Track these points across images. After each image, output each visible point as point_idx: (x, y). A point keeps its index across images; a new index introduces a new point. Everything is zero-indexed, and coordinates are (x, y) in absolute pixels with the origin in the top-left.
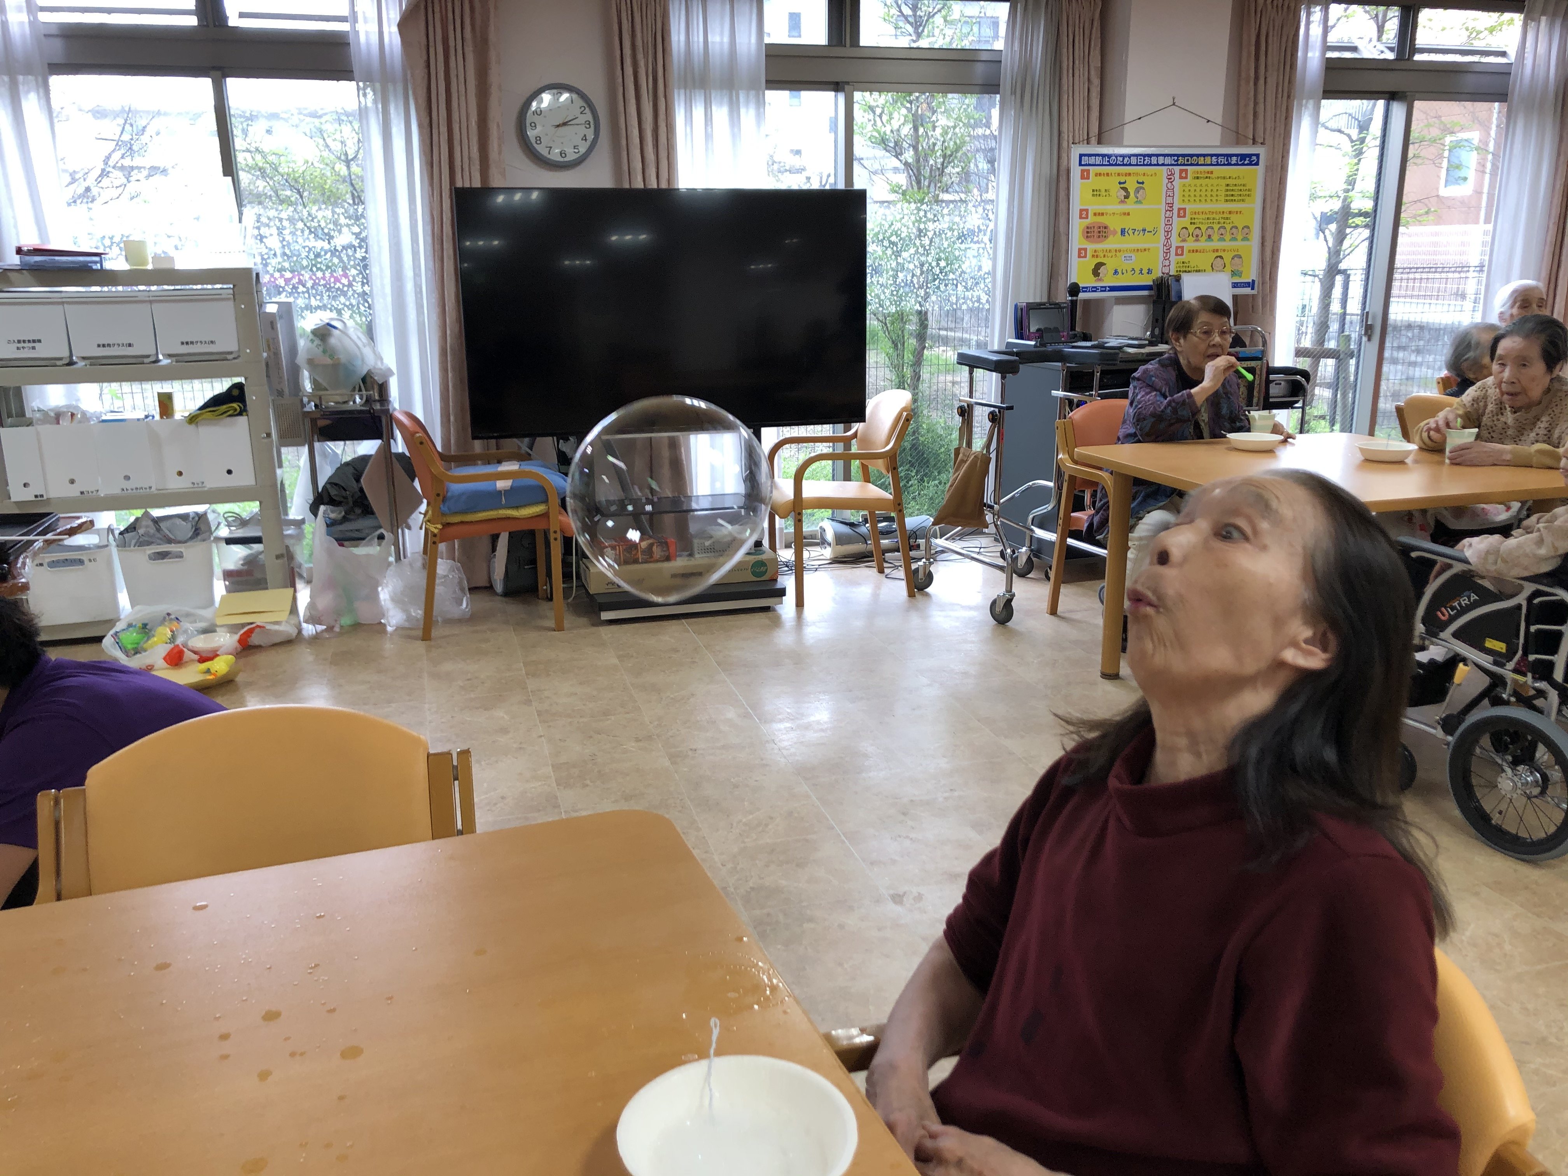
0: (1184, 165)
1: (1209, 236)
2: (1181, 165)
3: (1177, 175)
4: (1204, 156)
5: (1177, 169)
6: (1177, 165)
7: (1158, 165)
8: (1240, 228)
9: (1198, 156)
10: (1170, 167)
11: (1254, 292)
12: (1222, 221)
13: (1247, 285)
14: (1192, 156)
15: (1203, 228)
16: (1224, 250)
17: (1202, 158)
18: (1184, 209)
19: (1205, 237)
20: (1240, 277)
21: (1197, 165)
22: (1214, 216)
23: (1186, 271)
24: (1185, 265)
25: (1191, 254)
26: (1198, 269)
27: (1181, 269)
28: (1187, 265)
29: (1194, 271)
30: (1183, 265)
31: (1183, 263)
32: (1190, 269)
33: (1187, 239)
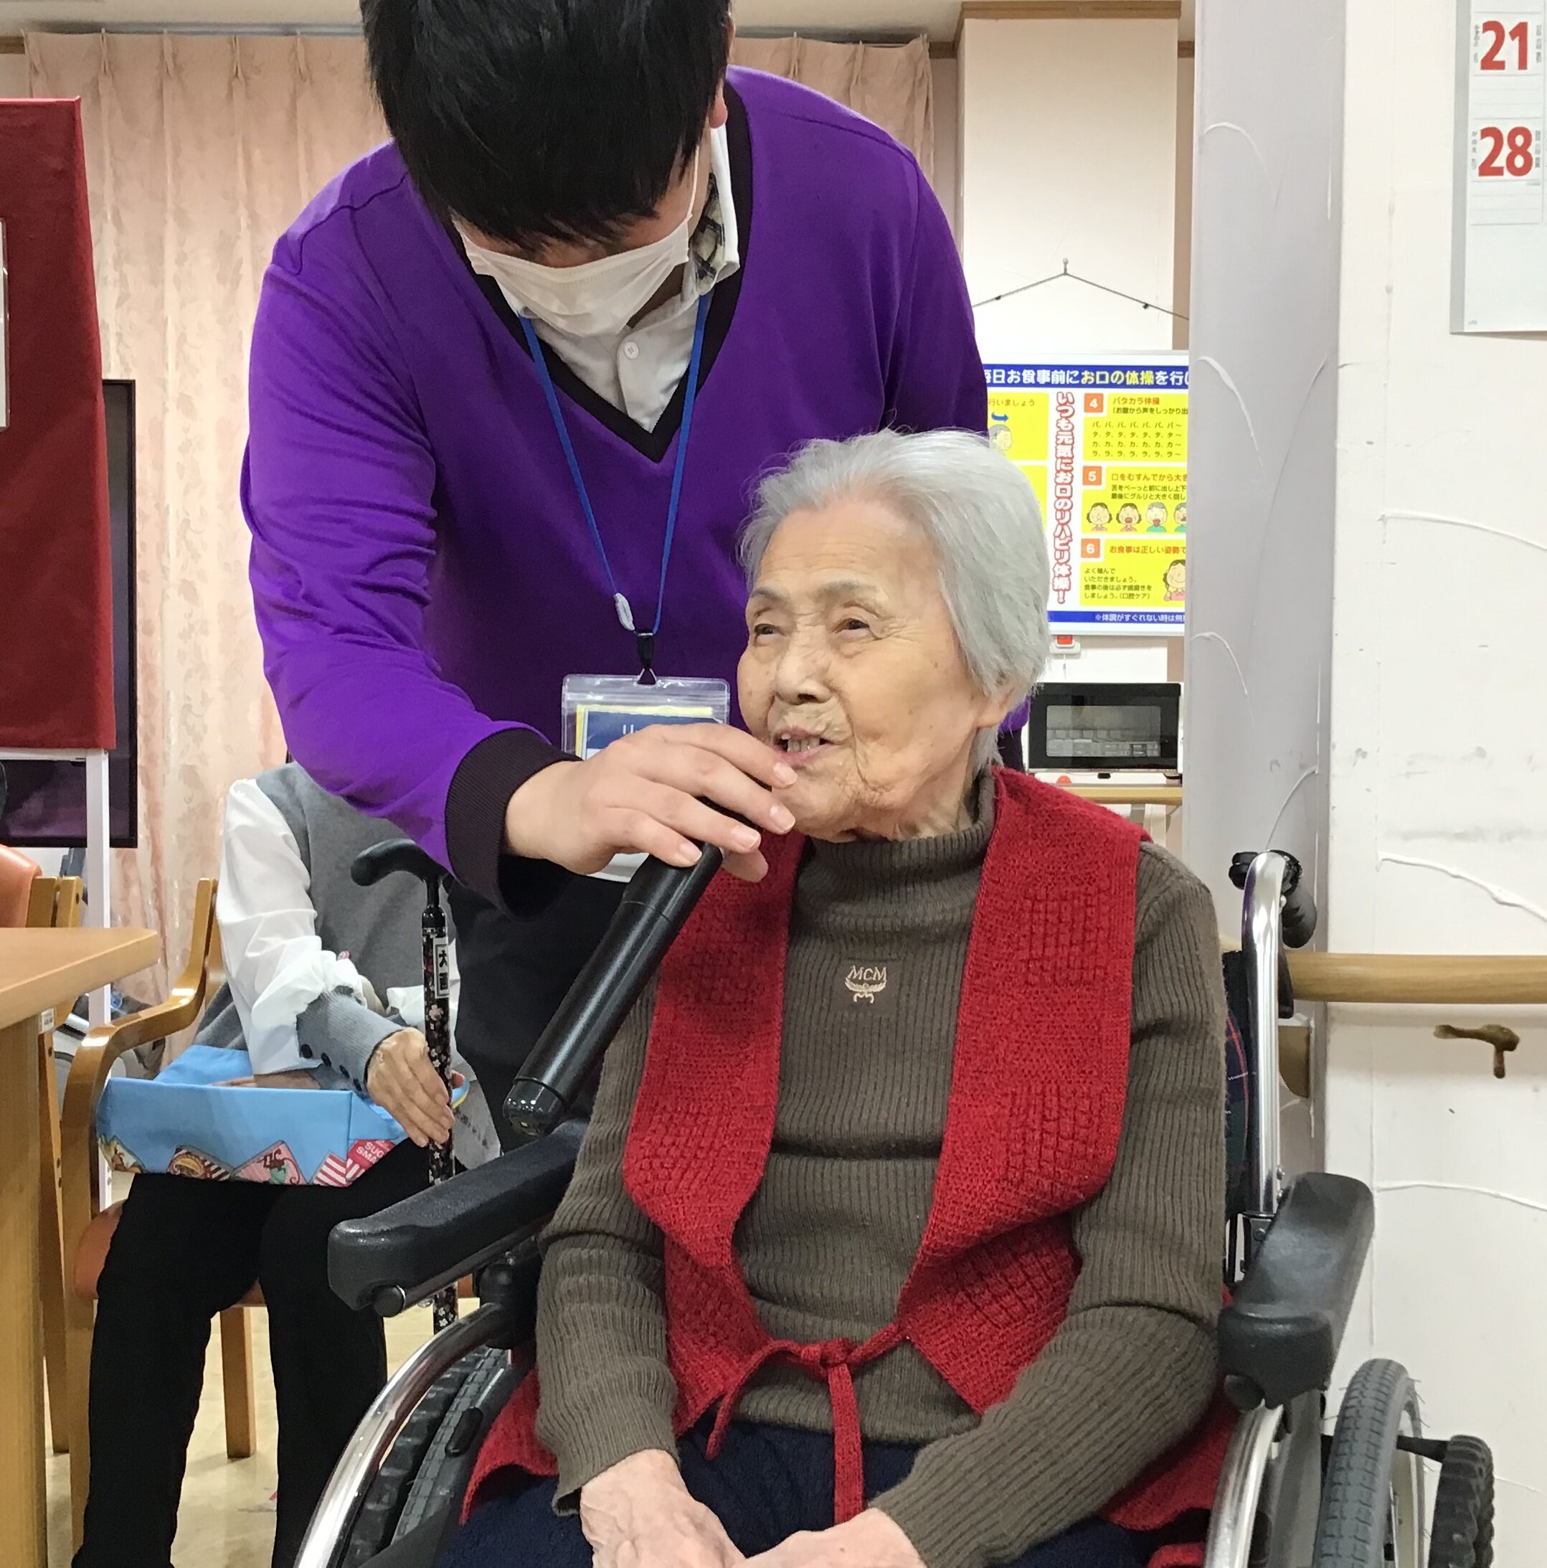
0: (1095, 385)
1: (1157, 523)
2: (1087, 386)
3: (1079, 405)
4: (1139, 369)
5: (1079, 394)
6: (1080, 386)
7: (1037, 385)
9: (1125, 369)
10: (1065, 390)
14: (1111, 369)
15: (1142, 505)
17: (1134, 374)
18: (1098, 470)
19: (1144, 524)
21: (1124, 385)
22: (1166, 483)
23: (1106, 588)
24: (1104, 575)
25: (1117, 555)
26: (1134, 584)
27: (1097, 584)
28: (1110, 575)
29: (1125, 587)
30: (1100, 575)
31: (1100, 571)
32: (1115, 583)
33: (1107, 526)
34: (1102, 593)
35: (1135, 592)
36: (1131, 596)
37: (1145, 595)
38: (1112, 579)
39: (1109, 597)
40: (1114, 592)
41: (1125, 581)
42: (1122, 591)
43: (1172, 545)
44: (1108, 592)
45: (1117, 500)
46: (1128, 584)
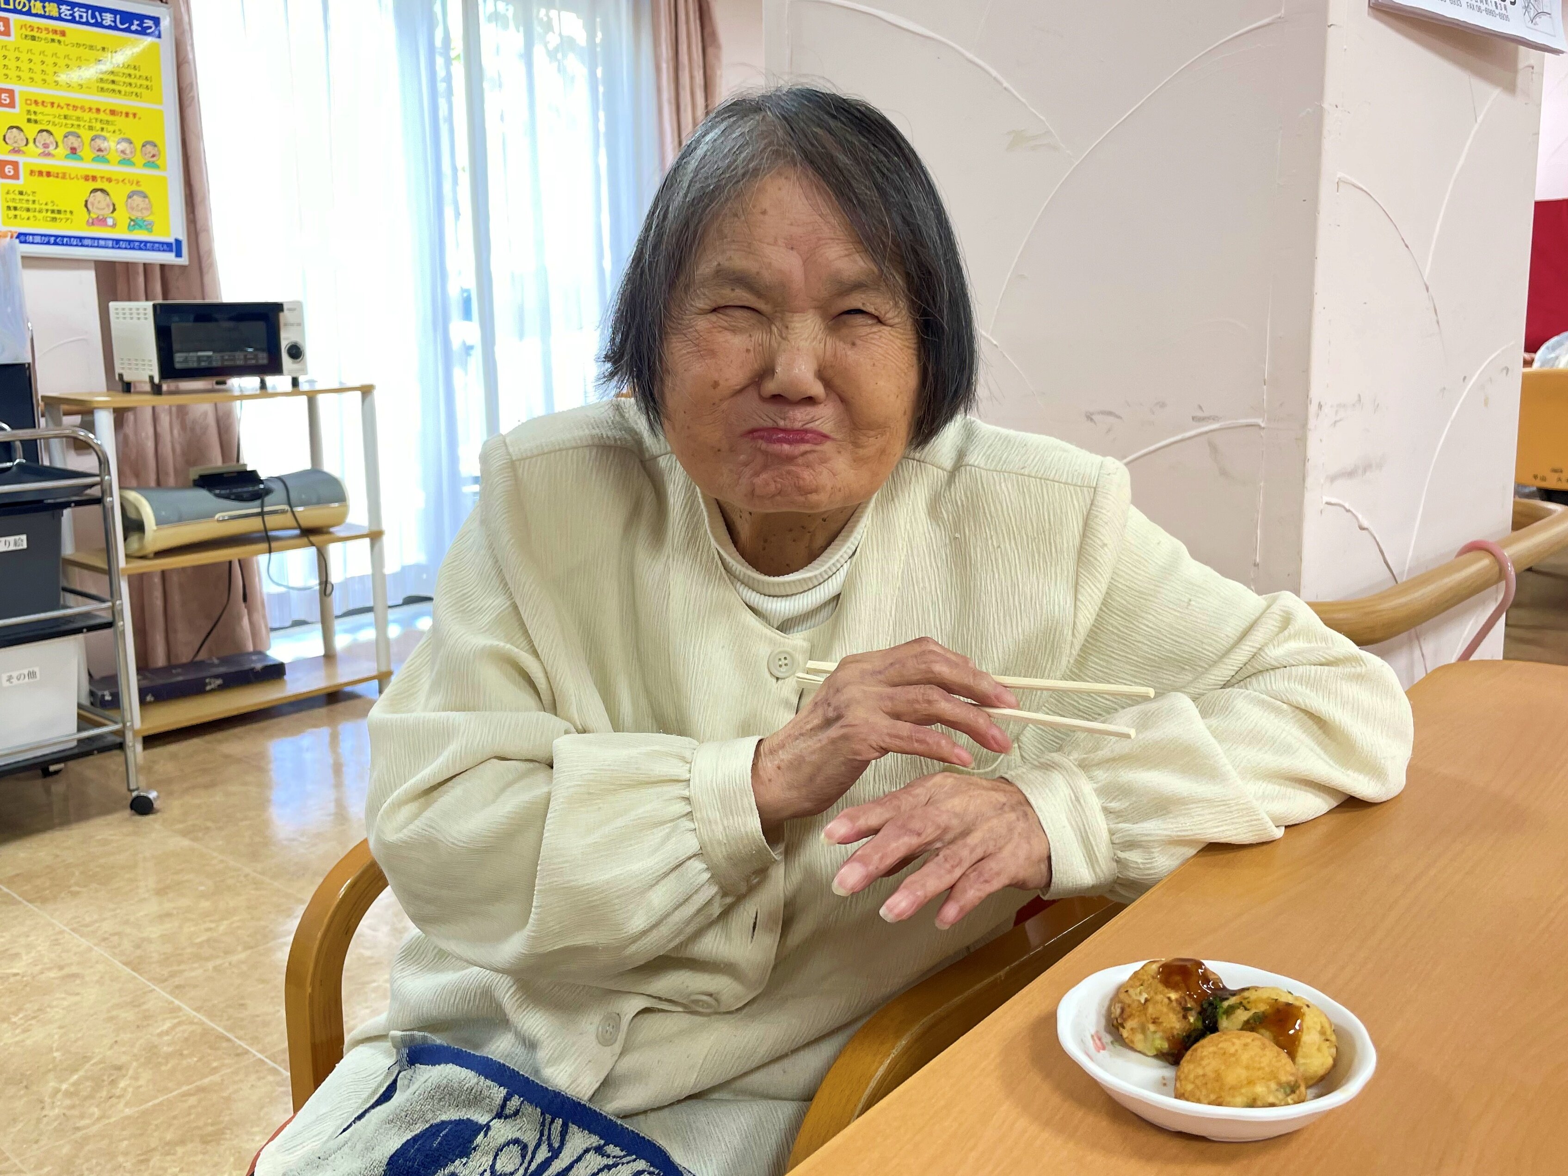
1: (73, 150)
8: (138, 145)
11: (184, 261)
12: (98, 126)
13: (166, 247)
15: (59, 133)
16: (109, 180)
17: (39, 4)
18: (11, 93)
19: (62, 151)
20: (150, 231)
21: (29, 13)
22: (79, 113)
23: (28, 210)
24: (25, 197)
25: (36, 178)
26: (55, 208)
27: (19, 205)
28: (31, 198)
29: (47, 211)
30: (21, 197)
31: (21, 193)
32: (37, 206)
33: (24, 149)
34: (25, 214)
35: (58, 216)
36: (54, 219)
37: (67, 219)
38: (34, 202)
39: (32, 219)
40: (36, 214)
41: (46, 204)
42: (44, 214)
43: (91, 174)
44: (31, 214)
45: (32, 125)
46: (50, 207)
